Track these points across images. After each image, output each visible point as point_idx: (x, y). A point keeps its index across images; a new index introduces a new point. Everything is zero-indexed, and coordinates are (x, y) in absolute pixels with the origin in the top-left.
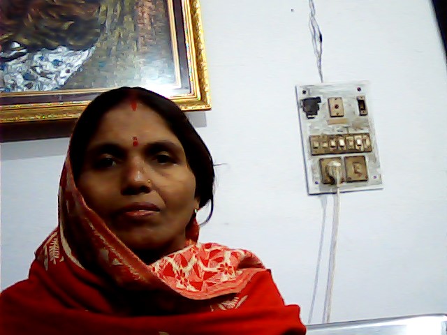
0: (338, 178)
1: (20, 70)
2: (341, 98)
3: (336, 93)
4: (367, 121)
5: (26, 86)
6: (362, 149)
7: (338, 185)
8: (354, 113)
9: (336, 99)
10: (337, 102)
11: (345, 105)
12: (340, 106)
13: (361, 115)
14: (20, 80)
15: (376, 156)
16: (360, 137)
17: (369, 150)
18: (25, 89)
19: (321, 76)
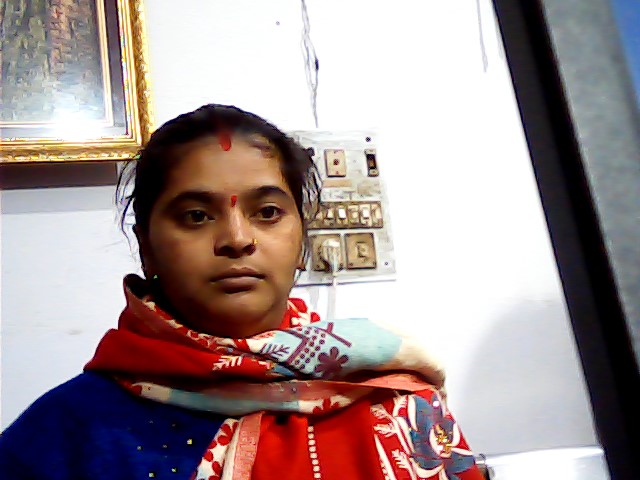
0: (335, 264)
2: (342, 151)
3: (337, 143)
4: (377, 185)
6: (370, 224)
7: (335, 274)
8: (360, 171)
9: (335, 151)
10: (337, 156)
11: (347, 161)
12: (341, 162)
13: (370, 176)
15: (389, 234)
16: (368, 206)
17: (379, 225)
19: (316, 118)
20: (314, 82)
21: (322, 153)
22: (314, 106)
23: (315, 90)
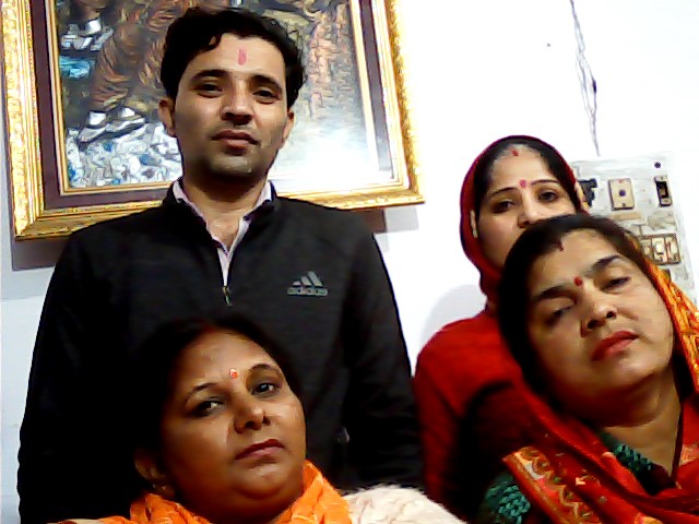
1: (135, 151)
2: (628, 180)
3: (621, 171)
4: (670, 215)
5: (145, 174)
6: (665, 260)
8: (650, 202)
9: (621, 181)
10: (623, 186)
11: (635, 191)
12: (628, 193)
13: (662, 206)
14: (135, 167)
15: (688, 270)
16: (662, 240)
17: (676, 260)
18: (144, 179)
19: (597, 146)
20: (593, 107)
21: (606, 184)
22: (594, 132)
23: (594, 116)
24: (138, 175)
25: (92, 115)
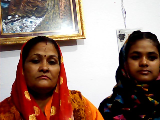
5: (21, 30)
14: (18, 28)
18: (20, 31)
19: (125, 26)
21: (127, 35)
22: (125, 23)
23: (125, 19)
24: (19, 31)
25: (8, 16)
